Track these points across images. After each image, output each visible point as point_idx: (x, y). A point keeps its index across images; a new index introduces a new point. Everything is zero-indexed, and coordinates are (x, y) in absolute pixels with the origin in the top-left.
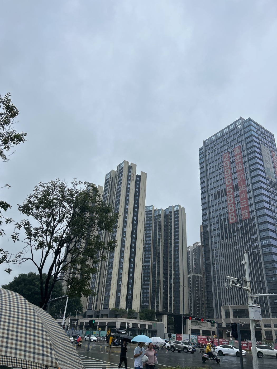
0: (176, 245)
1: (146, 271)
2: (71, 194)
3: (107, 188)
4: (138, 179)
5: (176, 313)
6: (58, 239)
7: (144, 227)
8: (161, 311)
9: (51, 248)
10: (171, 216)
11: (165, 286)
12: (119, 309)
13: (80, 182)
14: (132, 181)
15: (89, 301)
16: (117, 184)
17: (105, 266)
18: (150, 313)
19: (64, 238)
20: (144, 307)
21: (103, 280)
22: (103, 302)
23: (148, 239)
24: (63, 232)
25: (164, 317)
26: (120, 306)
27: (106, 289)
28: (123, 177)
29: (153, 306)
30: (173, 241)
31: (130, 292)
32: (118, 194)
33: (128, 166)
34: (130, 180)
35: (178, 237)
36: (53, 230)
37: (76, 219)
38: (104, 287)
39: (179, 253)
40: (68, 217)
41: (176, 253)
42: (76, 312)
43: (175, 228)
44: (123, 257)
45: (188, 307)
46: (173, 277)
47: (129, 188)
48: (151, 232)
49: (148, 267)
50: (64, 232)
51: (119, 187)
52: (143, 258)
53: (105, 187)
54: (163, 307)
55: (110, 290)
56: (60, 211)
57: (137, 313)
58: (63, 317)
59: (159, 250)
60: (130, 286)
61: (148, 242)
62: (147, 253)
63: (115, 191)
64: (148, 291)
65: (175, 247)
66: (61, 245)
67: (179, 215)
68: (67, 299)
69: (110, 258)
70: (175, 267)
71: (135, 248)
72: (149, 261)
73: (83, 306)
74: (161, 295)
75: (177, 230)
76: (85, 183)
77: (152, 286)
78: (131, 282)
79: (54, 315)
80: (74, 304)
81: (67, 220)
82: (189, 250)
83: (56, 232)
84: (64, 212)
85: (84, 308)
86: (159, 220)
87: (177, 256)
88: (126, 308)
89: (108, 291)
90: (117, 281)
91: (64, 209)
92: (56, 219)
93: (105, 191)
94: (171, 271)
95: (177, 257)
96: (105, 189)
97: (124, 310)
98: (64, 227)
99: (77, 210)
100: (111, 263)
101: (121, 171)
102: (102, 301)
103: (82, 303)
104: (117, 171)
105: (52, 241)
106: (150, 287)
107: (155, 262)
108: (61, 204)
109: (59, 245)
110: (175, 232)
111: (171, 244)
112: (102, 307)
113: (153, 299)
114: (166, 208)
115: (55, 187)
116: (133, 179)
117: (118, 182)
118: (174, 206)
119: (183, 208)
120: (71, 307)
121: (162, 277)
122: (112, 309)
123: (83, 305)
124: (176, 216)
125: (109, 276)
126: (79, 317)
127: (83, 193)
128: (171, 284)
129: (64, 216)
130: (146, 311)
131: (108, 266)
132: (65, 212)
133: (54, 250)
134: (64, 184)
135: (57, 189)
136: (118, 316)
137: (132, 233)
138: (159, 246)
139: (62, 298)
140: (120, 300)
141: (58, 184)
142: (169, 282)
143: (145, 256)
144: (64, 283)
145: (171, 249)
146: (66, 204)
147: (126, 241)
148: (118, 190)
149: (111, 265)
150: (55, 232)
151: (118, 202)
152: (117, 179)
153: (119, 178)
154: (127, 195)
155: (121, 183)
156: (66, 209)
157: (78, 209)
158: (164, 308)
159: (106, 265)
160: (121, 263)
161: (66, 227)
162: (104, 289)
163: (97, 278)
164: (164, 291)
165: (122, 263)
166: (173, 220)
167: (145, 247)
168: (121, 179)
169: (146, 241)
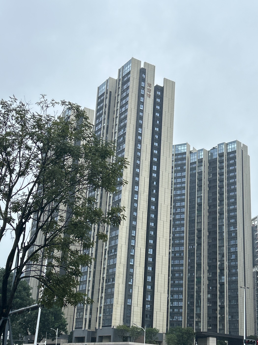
0: (232, 214)
1: (177, 262)
2: (39, 124)
3: (101, 112)
4: (159, 93)
5: (232, 334)
6: (20, 206)
7: (172, 184)
8: (205, 330)
9: (9, 222)
10: (221, 162)
11: (211, 288)
12: (129, 327)
13: (53, 102)
14: (148, 98)
15: (77, 313)
16: (119, 104)
17: (102, 253)
18: (186, 333)
19: (29, 203)
20: (173, 325)
21: (100, 277)
22: (102, 315)
23: (178, 204)
24: (28, 193)
25: (210, 341)
26: (131, 323)
27: (105, 293)
28: (130, 91)
29: (190, 323)
30: (225, 208)
31: (149, 299)
32: (122, 124)
33: (139, 69)
34: (143, 96)
35: (236, 199)
36: (11, 190)
37: (50, 170)
38: (102, 289)
39: (237, 229)
40: (34, 167)
41: (232, 229)
42: (55, 333)
43: (229, 185)
44: (135, 237)
45: (253, 324)
46: (226, 271)
47: (142, 111)
48: (185, 192)
49: (180, 254)
50: (30, 193)
51: (123, 109)
52: (171, 238)
53: (98, 111)
54: (209, 324)
55: (113, 294)
56: (21, 156)
57: (162, 334)
58: (34, 341)
59: (200, 224)
60: (149, 287)
61: (178, 210)
62: (178, 229)
63: (117, 117)
64: (181, 297)
65: (229, 218)
66: (25, 217)
67: (237, 160)
68: (40, 309)
69: (111, 239)
70: (230, 253)
71: (155, 221)
72: (182, 245)
73: (67, 323)
74: (204, 304)
75: (232, 187)
76: (63, 103)
77: (188, 288)
78: (150, 280)
79: (18, 336)
80: (52, 318)
81: (34, 171)
82: (256, 223)
83: (15, 194)
84: (27, 158)
85: (69, 325)
86: (200, 171)
87: (233, 235)
88: (143, 326)
89: (110, 296)
90: (125, 278)
91: (27, 152)
92: (14, 170)
93: (97, 118)
94: (222, 261)
95: (233, 237)
96: (98, 114)
97: (139, 329)
98: (29, 184)
99: (50, 153)
100: (113, 249)
101: (125, 79)
102: (100, 313)
103: (65, 317)
104: (119, 80)
105: (9, 210)
106: (184, 289)
107: (192, 245)
108: (21, 143)
109: (22, 217)
110: (229, 191)
111: (221, 213)
112: (99, 323)
113: (191, 310)
114: (212, 148)
115: (8, 111)
116: (149, 93)
117: (122, 100)
118: (227, 144)
119: (245, 147)
120: (46, 323)
121: (206, 271)
122: (118, 327)
123: (66, 321)
124: (232, 162)
125: (111, 271)
126: (62, 340)
127: (60, 122)
128: (222, 284)
129: (27, 165)
130: (178, 330)
131: (108, 254)
132: (30, 158)
133: (15, 226)
134: (23, 105)
135: (13, 115)
136: (129, 339)
137: (150, 195)
138: (200, 217)
139: (30, 309)
140: (132, 312)
141: (14, 106)
142: (219, 281)
143: (174, 235)
144: (33, 283)
145: (223, 222)
146: (30, 143)
147: (138, 209)
148: (122, 117)
149: (113, 251)
150: (13, 194)
151: (122, 139)
152: (118, 95)
153: (122, 94)
154: (139, 126)
155: (127, 103)
156: (31, 152)
157: (53, 152)
158: (210, 326)
159: (105, 252)
160: (131, 248)
161: (32, 184)
162: (102, 292)
163: (90, 274)
164: (209, 296)
165: (134, 247)
166: (225, 170)
167: (174, 220)
168: (127, 95)
169: (175, 208)
